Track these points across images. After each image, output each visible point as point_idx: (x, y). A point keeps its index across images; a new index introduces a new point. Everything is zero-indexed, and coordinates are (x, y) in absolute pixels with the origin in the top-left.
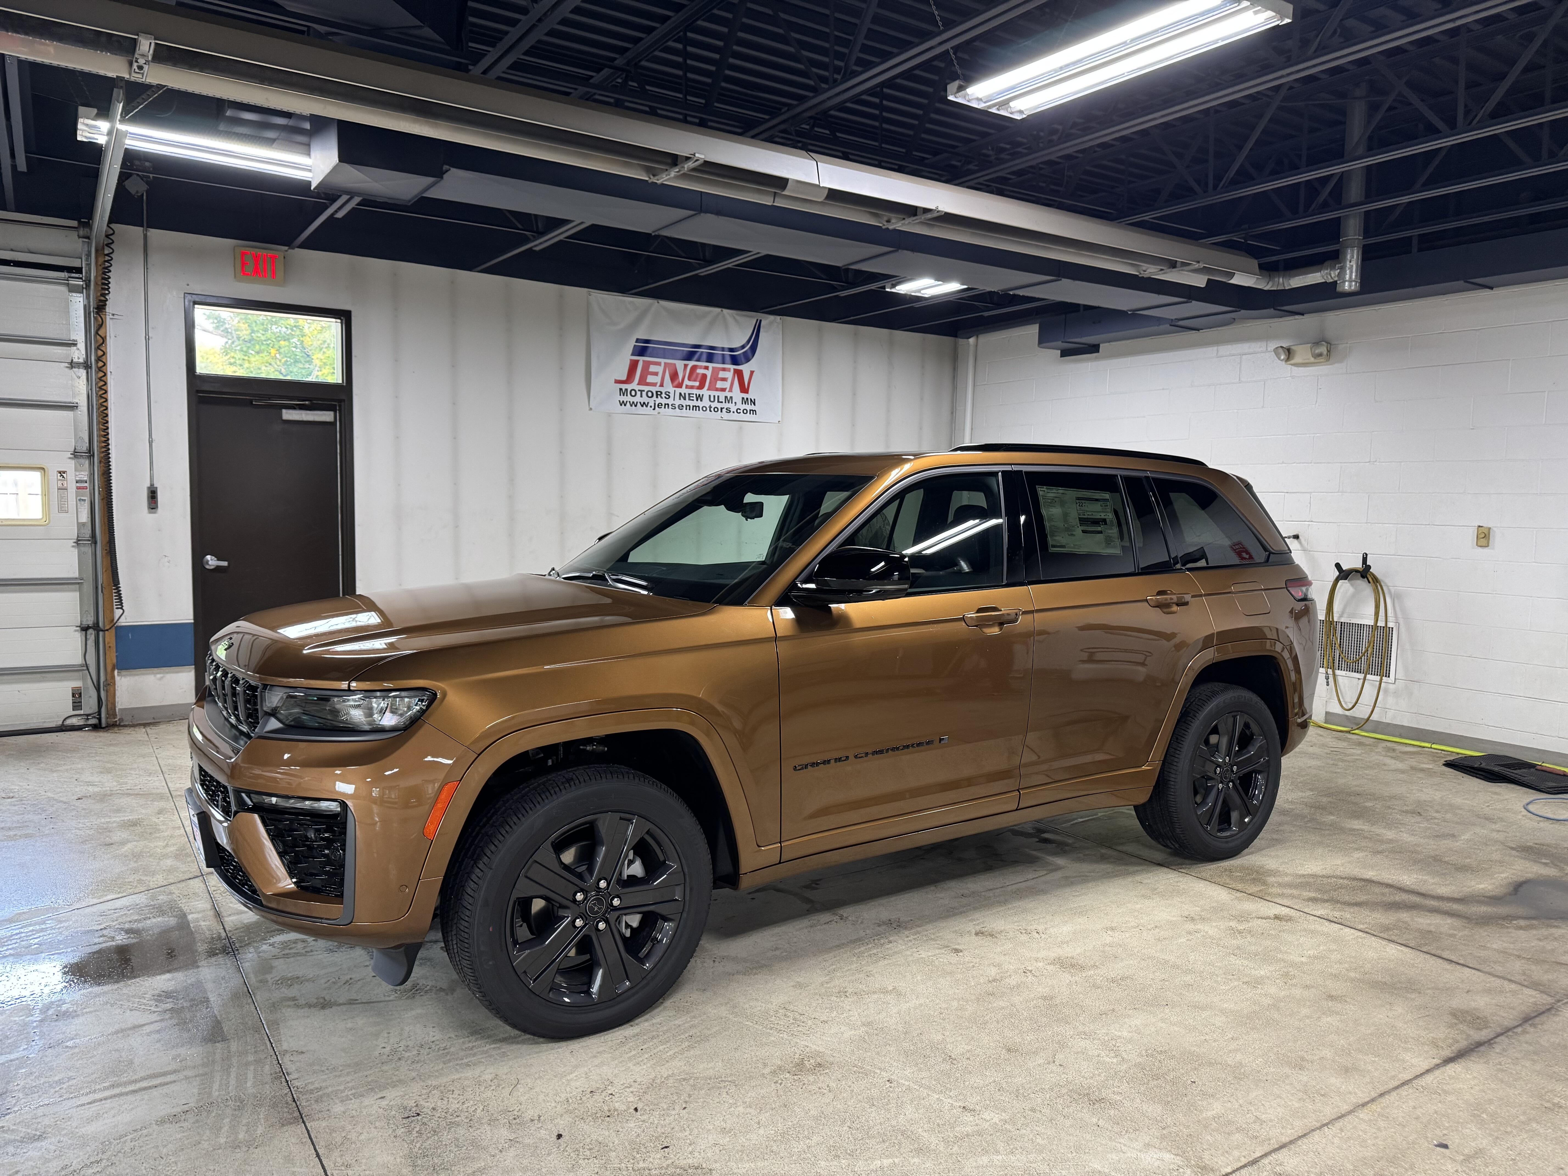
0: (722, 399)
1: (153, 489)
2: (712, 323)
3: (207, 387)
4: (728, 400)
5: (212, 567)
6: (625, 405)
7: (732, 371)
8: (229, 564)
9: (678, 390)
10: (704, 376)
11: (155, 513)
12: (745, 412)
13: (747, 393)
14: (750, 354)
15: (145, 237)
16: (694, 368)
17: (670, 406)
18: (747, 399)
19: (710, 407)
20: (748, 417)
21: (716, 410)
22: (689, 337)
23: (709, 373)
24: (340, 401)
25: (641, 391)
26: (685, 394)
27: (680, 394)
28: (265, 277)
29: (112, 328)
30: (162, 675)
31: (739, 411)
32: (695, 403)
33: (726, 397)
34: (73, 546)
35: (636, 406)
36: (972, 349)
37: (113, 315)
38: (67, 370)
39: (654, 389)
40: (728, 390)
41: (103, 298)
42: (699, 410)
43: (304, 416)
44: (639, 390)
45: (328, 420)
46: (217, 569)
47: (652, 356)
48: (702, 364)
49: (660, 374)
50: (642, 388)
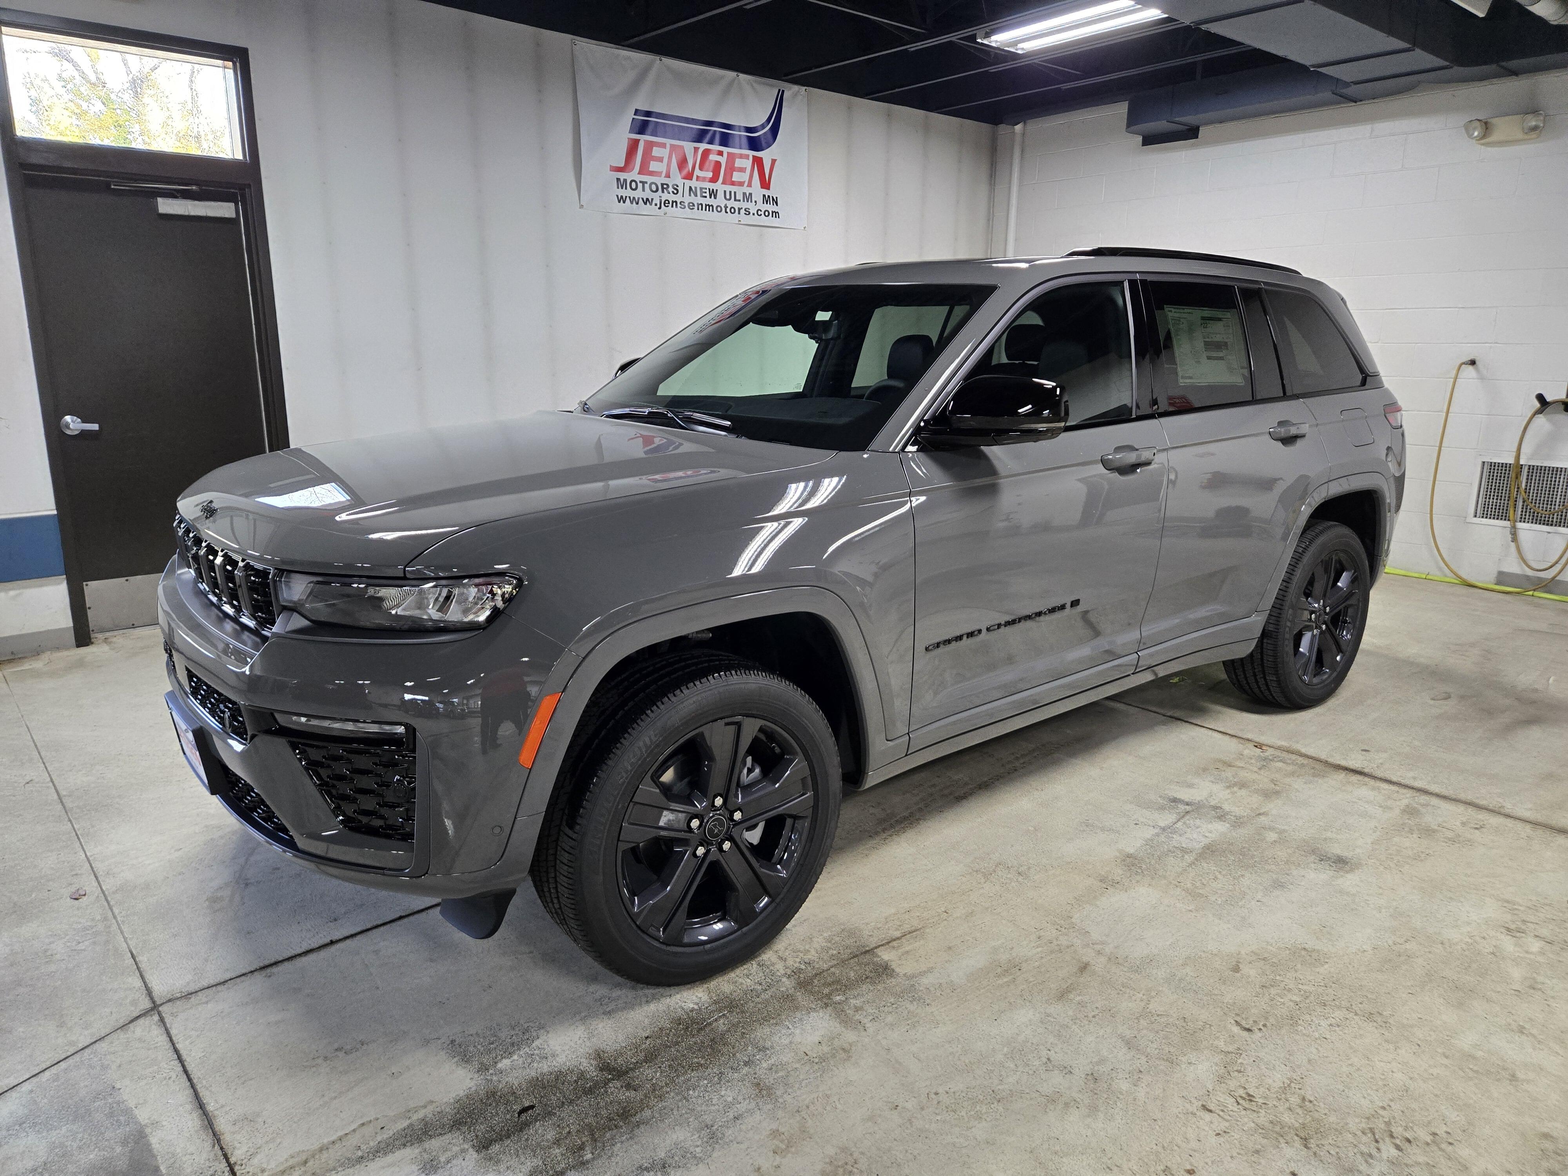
0: (739, 196)
2: (727, 91)
3: (35, 159)
4: (748, 197)
5: (77, 432)
6: (624, 202)
7: (751, 158)
8: (100, 427)
9: (688, 183)
10: (718, 164)
12: (767, 214)
13: (769, 189)
14: (770, 136)
16: (706, 153)
17: (679, 205)
18: (769, 196)
19: (726, 207)
20: (770, 221)
21: (732, 210)
22: (699, 110)
23: (723, 160)
24: (242, 188)
25: (643, 183)
26: (696, 188)
27: (690, 188)
30: (17, 592)
31: (759, 213)
32: (708, 201)
33: (744, 194)
35: (637, 203)
36: (1018, 139)
39: (659, 181)
40: (746, 184)
42: (713, 211)
43: (190, 207)
44: (640, 182)
45: (227, 216)
46: (84, 434)
47: (654, 134)
48: (716, 147)
49: (666, 160)
50: (644, 178)
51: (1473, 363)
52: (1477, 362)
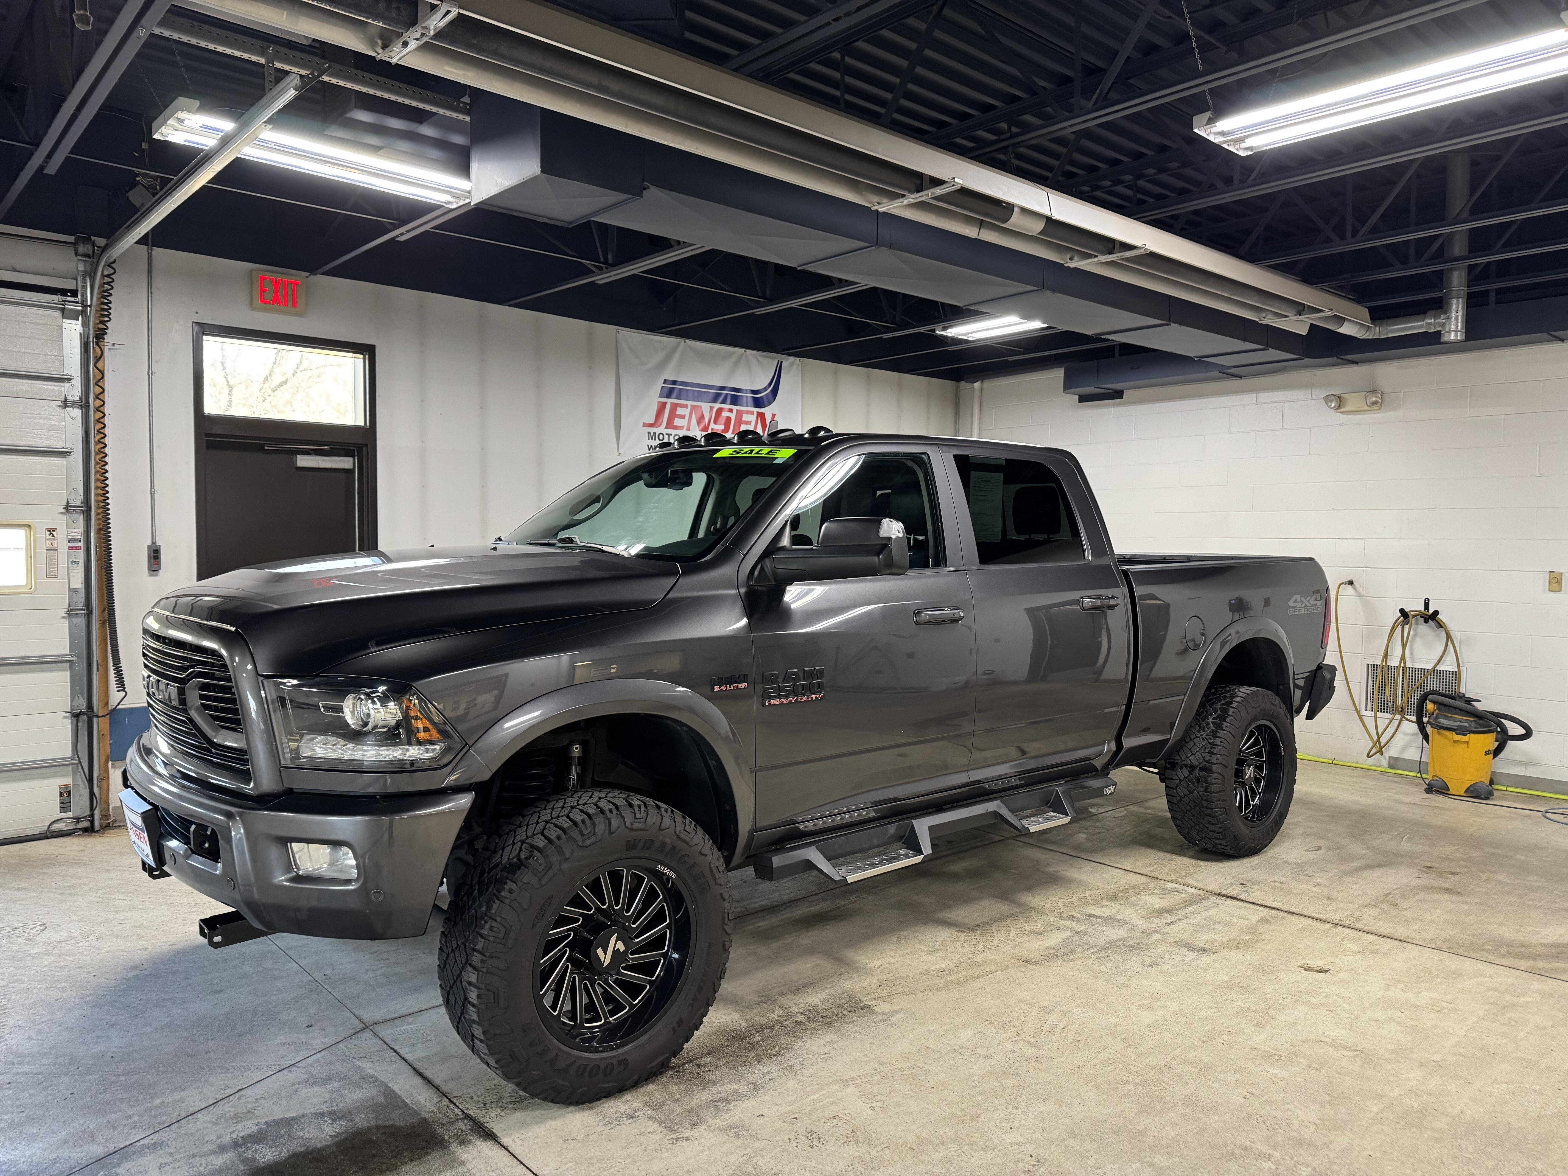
1: (155, 548)
2: (736, 364)
3: (216, 430)
7: (755, 414)
10: (729, 419)
11: (156, 575)
14: (771, 396)
15: (150, 256)
16: (720, 411)
22: (715, 378)
23: (733, 416)
25: (669, 435)
28: (285, 305)
29: (110, 362)
34: (63, 617)
36: (977, 391)
37: (114, 345)
38: (59, 409)
41: (101, 326)
43: (320, 462)
44: (667, 434)
45: (346, 467)
47: (678, 398)
48: (727, 406)
49: (687, 417)
50: (669, 431)
51: (1351, 583)
52: (1354, 583)
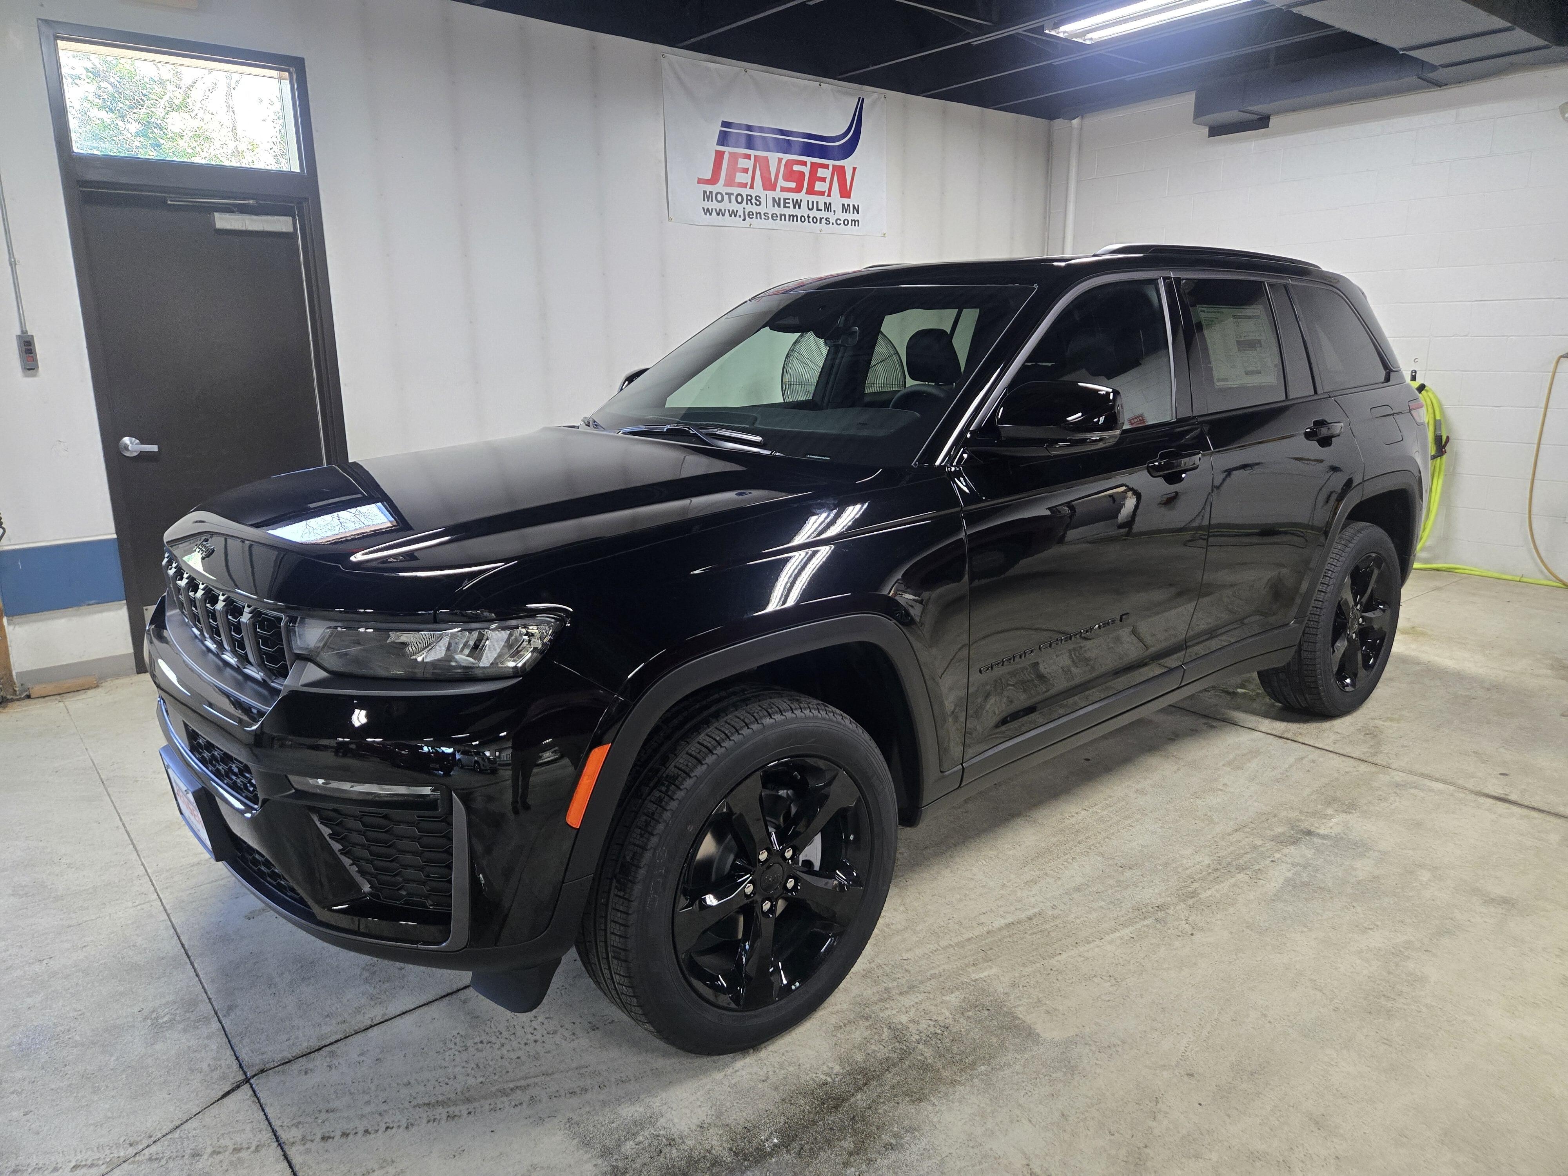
0: (821, 206)
1: (27, 340)
3: (95, 177)
4: (828, 207)
5: (135, 454)
6: (711, 214)
7: (832, 168)
8: (159, 448)
9: (771, 194)
10: (802, 175)
11: (35, 376)
12: (846, 222)
13: (849, 197)
14: (852, 146)
16: (789, 163)
17: (763, 217)
19: (809, 217)
20: (850, 229)
21: (815, 220)
22: (782, 119)
23: (806, 170)
24: (299, 201)
25: (730, 195)
27: (774, 199)
31: (839, 222)
32: (791, 211)
33: (825, 203)
35: (723, 215)
36: (1076, 136)
39: (745, 192)
40: (826, 194)
42: (797, 221)
43: (247, 222)
44: (726, 194)
45: (286, 230)
46: (143, 456)
47: (738, 146)
48: (798, 158)
49: (750, 171)
50: (729, 190)
